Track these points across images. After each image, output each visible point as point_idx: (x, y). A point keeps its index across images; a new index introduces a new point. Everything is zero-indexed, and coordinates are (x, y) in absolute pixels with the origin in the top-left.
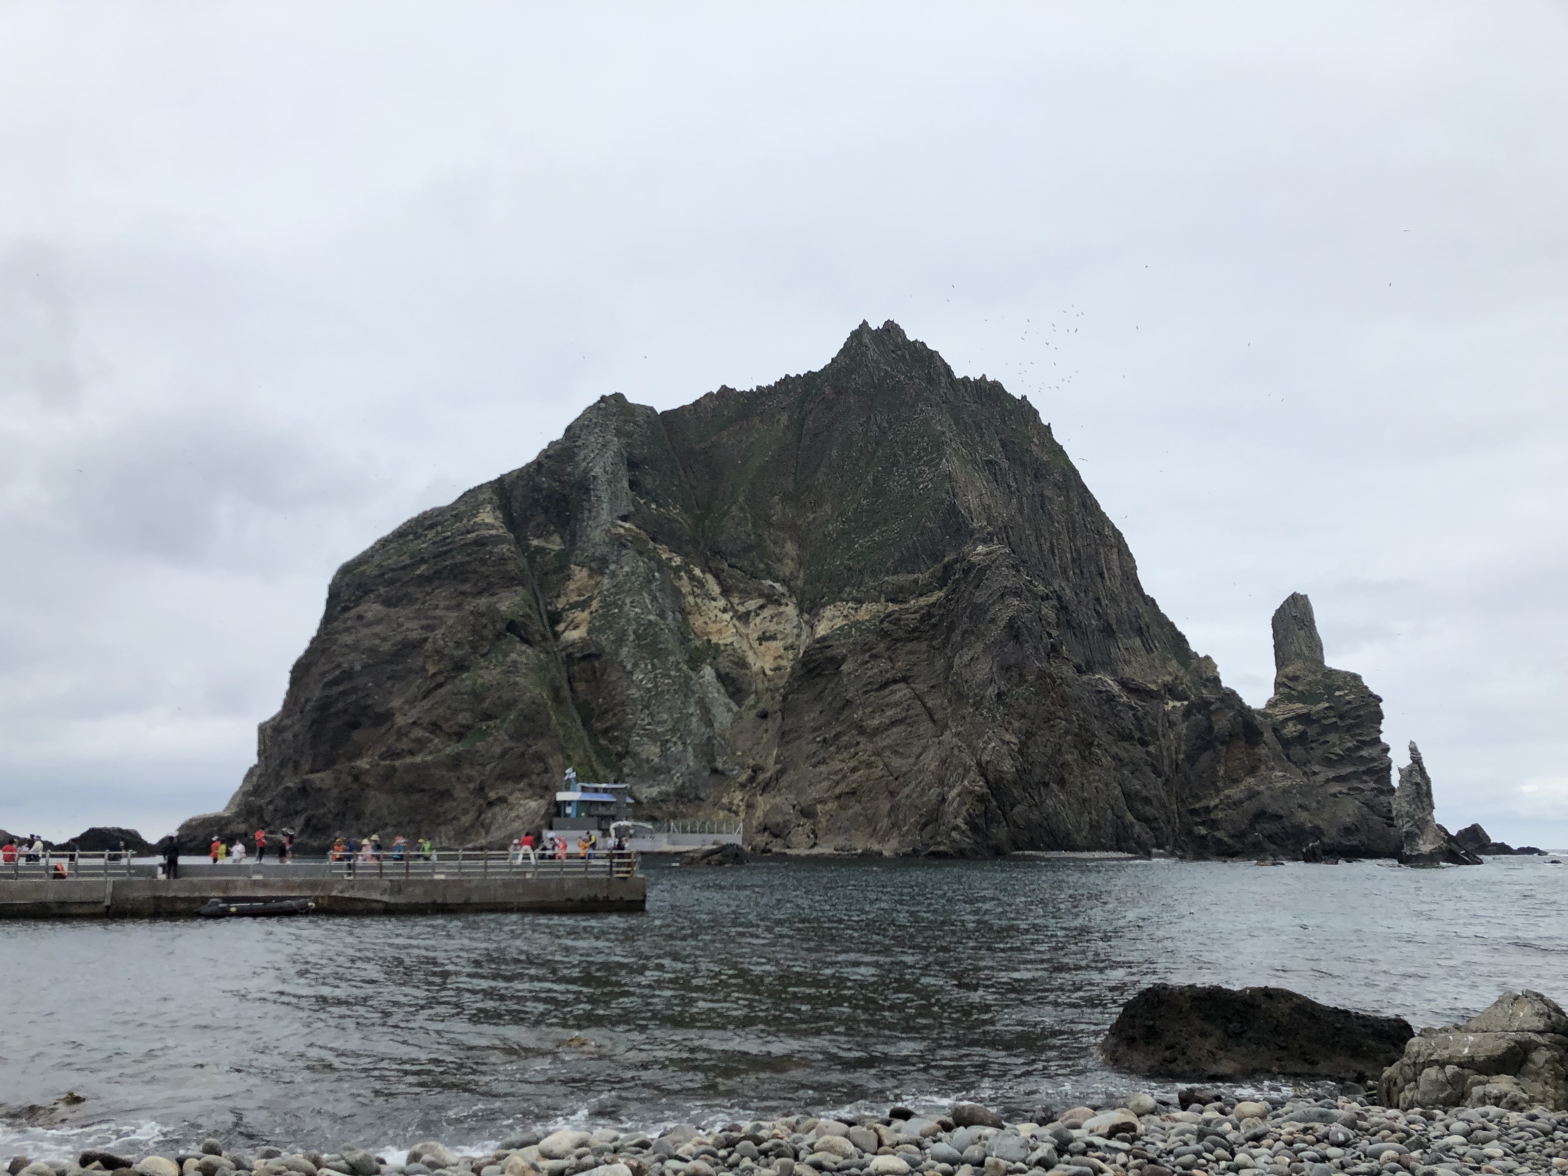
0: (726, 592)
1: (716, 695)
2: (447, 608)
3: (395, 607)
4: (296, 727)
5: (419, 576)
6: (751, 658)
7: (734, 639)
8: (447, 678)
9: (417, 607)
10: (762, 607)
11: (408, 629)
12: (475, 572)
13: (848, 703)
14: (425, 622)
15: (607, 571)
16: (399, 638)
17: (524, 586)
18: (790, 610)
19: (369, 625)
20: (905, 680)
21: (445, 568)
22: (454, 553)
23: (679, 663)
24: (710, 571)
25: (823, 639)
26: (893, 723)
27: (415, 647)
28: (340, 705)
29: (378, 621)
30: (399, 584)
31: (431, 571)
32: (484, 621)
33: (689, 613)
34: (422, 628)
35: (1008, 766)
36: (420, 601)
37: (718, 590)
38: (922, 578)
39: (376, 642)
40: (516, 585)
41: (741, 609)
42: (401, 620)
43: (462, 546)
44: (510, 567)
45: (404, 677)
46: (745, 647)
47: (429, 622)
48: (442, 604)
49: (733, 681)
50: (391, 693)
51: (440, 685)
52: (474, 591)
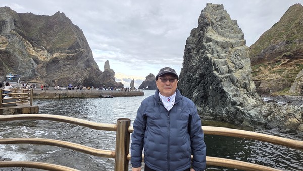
0: (33, 46)
1: (33, 63)
6: (39, 58)
7: (36, 54)
10: (41, 50)
13: (60, 67)
15: (10, 39)
18: (46, 51)
20: (70, 65)
23: (28, 57)
24: (30, 43)
25: (55, 57)
26: (68, 70)
33: (27, 49)
35: (88, 77)
37: (32, 46)
38: (72, 51)
41: (37, 50)
46: (38, 56)
49: (36, 61)
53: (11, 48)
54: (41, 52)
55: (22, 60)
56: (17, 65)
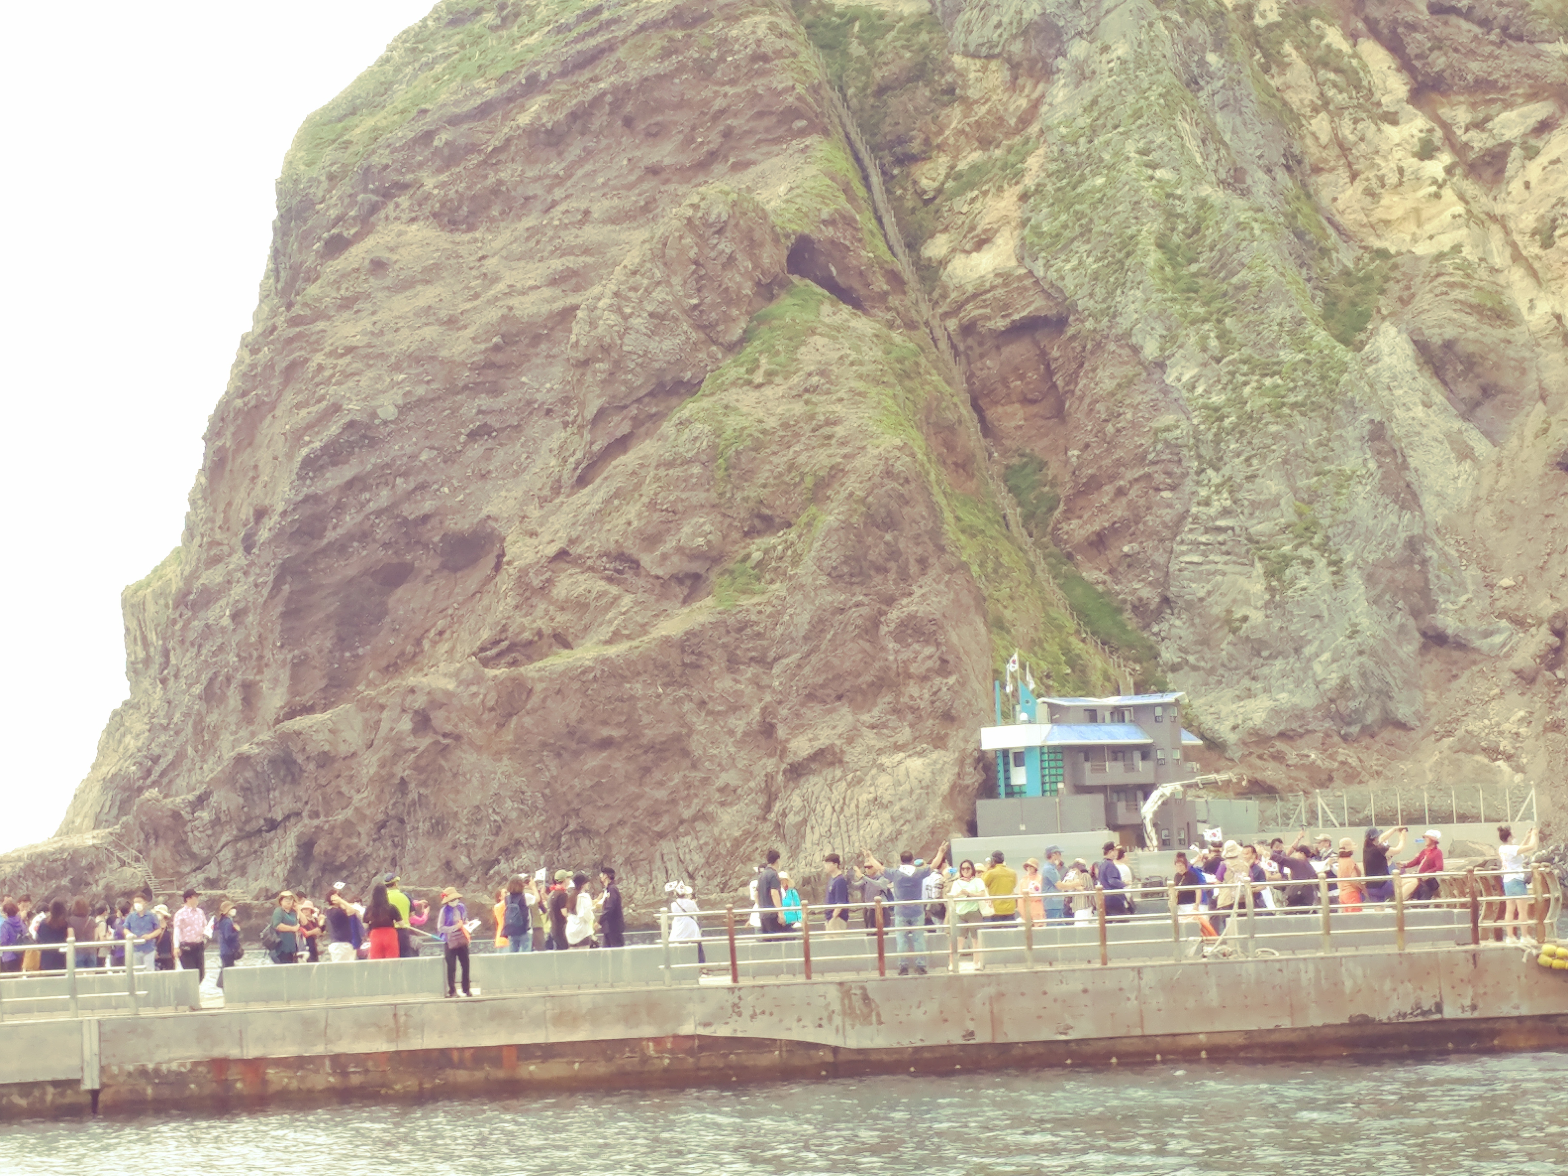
1: (1419, 411)
2: (616, 218)
3: (471, 228)
4: (237, 591)
5: (532, 132)
7: (1461, 235)
8: (637, 422)
9: (529, 221)
11: (512, 291)
12: (682, 104)
14: (557, 264)
15: (1061, 63)
16: (493, 315)
17: (826, 132)
19: (406, 285)
21: (597, 101)
22: (621, 53)
23: (1301, 322)
24: (1374, 30)
27: (536, 339)
28: (350, 520)
30: (474, 159)
31: (560, 116)
32: (725, 246)
33: (1317, 170)
34: (553, 282)
36: (538, 206)
39: (431, 332)
40: (802, 133)
41: (1479, 141)
42: (491, 263)
43: (642, 28)
44: (781, 81)
45: (517, 428)
46: (1500, 257)
47: (570, 262)
48: (599, 209)
49: (1470, 363)
50: (483, 477)
51: (621, 444)
52: (686, 160)
53: (1086, 232)
54: (1542, 160)
55: (1216, 399)
56: (1168, 515)
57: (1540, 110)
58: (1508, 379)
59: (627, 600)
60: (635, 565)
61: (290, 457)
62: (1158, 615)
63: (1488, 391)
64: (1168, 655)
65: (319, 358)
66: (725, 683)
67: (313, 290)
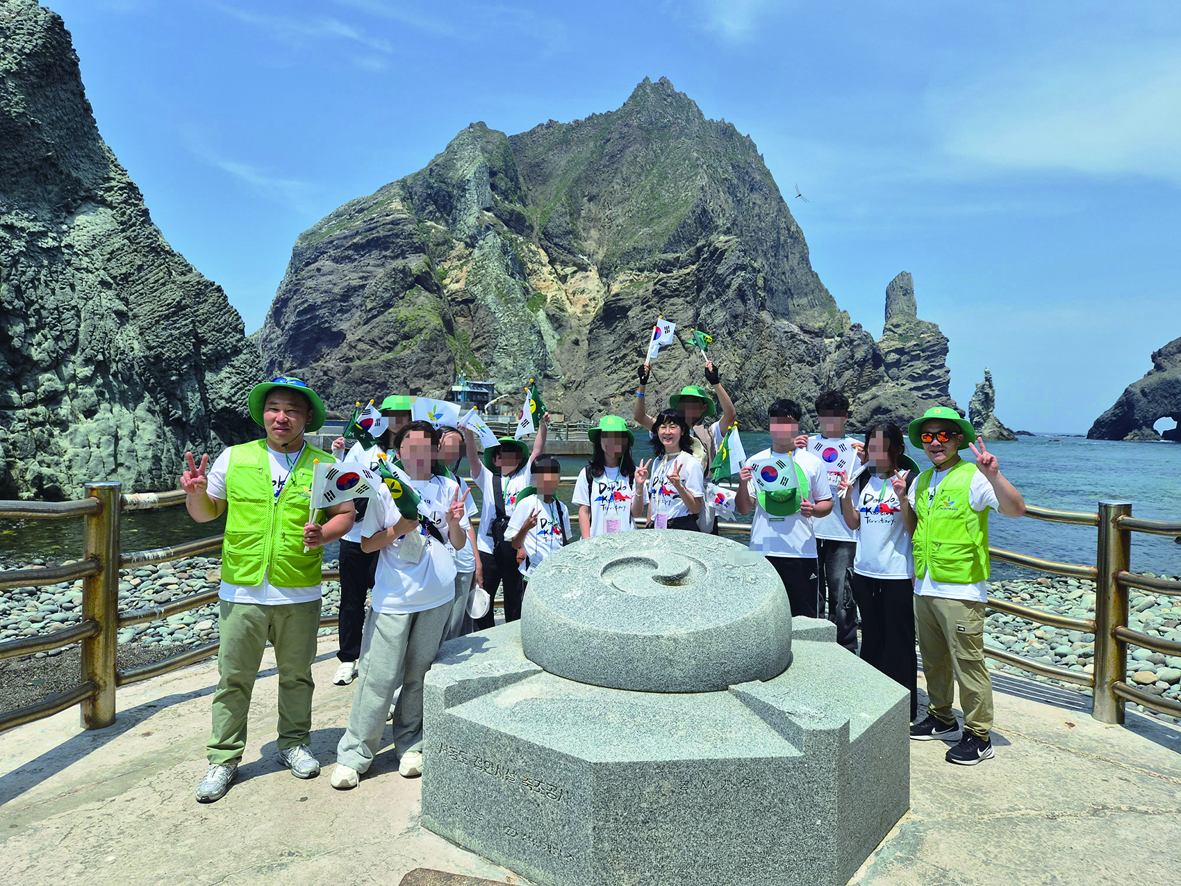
0: (552, 262)
1: (546, 328)
2: (376, 266)
3: (341, 264)
5: (356, 244)
6: (567, 305)
7: (557, 292)
8: (379, 312)
9: (355, 264)
10: (575, 272)
11: (350, 279)
12: (393, 243)
13: (632, 336)
14: (361, 274)
15: (477, 245)
16: (346, 284)
17: (424, 253)
18: (593, 274)
19: (325, 275)
21: (373, 239)
22: (379, 229)
24: (542, 247)
25: (617, 295)
27: (355, 291)
28: (308, 327)
29: (331, 273)
30: (342, 249)
31: (364, 241)
32: (401, 275)
33: (529, 275)
34: (360, 278)
36: (357, 261)
37: (545, 259)
38: (683, 256)
39: (330, 286)
40: (420, 253)
41: (562, 273)
42: (345, 272)
43: (384, 224)
44: (415, 240)
45: (350, 310)
46: (564, 298)
47: (364, 274)
48: (372, 262)
49: (557, 320)
50: (341, 320)
51: (374, 317)
52: (392, 255)
53: (480, 282)
54: (574, 279)
55: (506, 321)
56: (494, 345)
57: (575, 268)
58: (564, 324)
59: (375, 351)
60: (377, 343)
61: (295, 311)
62: (490, 366)
63: (560, 326)
64: (491, 374)
65: (303, 289)
66: (396, 371)
67: (303, 273)
